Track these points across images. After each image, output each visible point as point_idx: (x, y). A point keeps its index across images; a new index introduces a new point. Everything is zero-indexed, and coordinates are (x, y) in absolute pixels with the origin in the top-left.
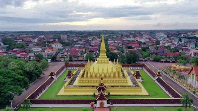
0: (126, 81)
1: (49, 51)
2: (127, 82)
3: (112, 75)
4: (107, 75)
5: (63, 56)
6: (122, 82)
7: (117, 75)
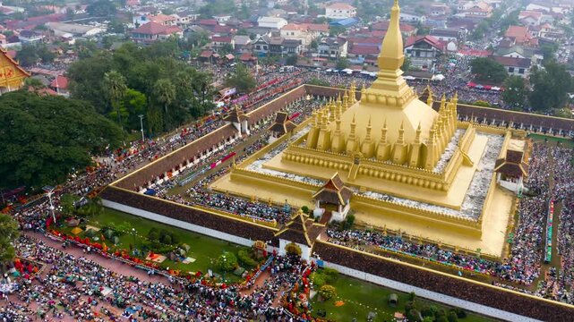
0: (439, 186)
1: (293, 34)
2: (442, 189)
3: (398, 154)
4: (381, 152)
5: (326, 52)
6: (424, 186)
7: (415, 157)
